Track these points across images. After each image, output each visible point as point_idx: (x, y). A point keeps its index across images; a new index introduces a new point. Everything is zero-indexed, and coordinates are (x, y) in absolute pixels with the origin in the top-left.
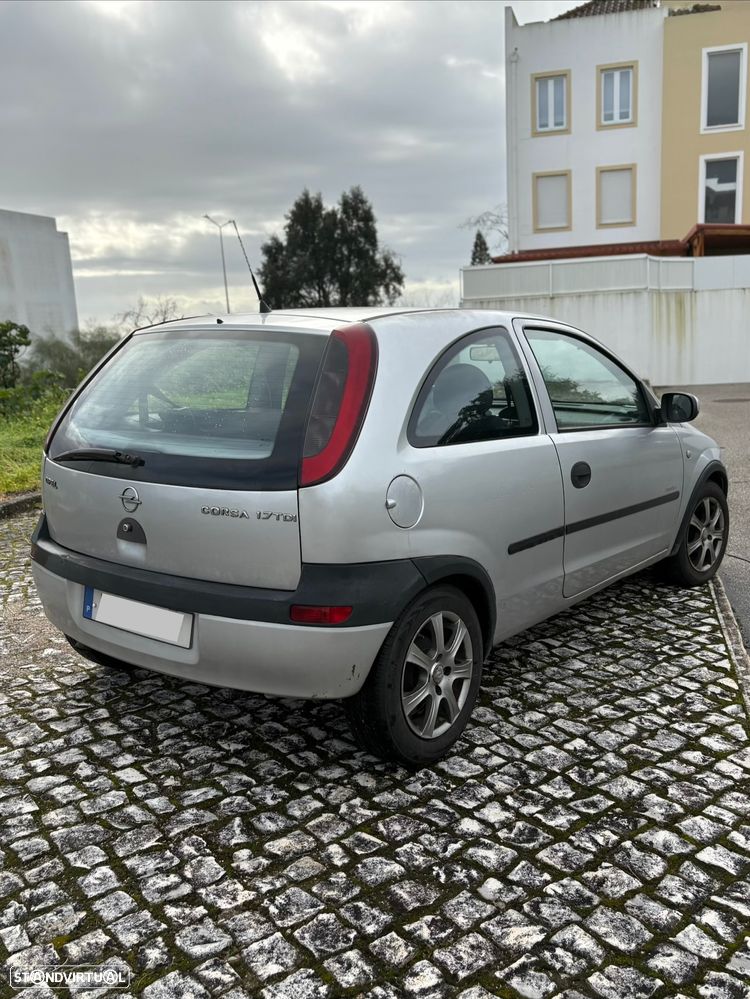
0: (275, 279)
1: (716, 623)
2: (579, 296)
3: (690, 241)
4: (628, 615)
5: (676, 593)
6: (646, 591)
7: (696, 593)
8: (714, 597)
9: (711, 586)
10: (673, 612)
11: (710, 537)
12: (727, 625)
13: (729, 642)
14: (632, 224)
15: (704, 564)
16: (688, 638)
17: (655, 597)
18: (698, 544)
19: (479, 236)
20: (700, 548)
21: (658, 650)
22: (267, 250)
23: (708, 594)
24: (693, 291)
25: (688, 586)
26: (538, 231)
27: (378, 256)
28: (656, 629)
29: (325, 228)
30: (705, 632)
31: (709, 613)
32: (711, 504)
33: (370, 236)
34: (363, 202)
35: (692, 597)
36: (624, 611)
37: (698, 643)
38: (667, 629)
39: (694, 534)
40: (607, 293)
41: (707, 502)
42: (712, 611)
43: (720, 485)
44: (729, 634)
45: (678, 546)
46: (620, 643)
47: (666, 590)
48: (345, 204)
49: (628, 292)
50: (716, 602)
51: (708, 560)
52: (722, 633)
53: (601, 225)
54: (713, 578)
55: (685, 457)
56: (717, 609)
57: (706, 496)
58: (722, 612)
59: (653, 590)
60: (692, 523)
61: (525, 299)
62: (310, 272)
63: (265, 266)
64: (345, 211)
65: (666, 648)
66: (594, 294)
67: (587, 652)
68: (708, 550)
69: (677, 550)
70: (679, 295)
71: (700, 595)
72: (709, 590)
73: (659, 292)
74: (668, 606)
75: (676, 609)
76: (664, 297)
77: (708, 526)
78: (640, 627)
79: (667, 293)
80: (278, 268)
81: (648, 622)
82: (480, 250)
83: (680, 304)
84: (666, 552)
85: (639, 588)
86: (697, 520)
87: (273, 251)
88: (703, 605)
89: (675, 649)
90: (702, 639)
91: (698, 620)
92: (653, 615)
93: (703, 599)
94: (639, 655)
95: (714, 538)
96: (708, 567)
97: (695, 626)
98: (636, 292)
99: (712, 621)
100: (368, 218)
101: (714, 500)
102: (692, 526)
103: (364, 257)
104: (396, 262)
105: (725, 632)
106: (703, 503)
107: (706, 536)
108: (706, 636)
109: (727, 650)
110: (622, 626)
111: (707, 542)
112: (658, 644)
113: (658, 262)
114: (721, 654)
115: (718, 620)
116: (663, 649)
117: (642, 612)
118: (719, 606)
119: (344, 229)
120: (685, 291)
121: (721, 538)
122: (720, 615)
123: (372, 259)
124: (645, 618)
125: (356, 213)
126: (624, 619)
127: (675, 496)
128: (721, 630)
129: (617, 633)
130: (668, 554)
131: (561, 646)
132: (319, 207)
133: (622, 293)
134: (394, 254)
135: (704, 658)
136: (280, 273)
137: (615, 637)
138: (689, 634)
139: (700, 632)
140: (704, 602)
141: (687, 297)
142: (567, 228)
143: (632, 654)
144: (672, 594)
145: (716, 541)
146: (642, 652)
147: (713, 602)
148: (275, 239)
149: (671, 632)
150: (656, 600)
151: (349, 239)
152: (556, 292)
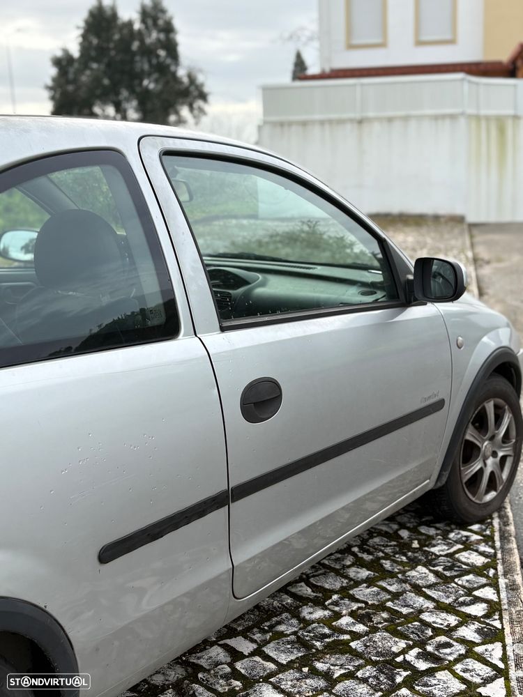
0: (65, 94)
1: (494, 598)
2: (390, 120)
3: (514, 61)
4: (370, 582)
5: (445, 537)
6: (405, 534)
7: (475, 537)
8: (498, 544)
9: (496, 522)
10: (436, 574)
11: (494, 454)
12: (510, 603)
13: (509, 640)
14: (452, 42)
15: (487, 492)
16: (449, 631)
17: (416, 544)
18: (477, 466)
19: (299, 56)
20: (481, 471)
21: (399, 659)
22: (57, 62)
23: (489, 540)
24: (516, 118)
25: (464, 525)
26: (351, 47)
27: (182, 73)
28: (405, 611)
29: (121, 40)
30: (475, 618)
31: (487, 577)
32: (496, 407)
33: (171, 48)
34: (163, 11)
35: (467, 546)
36: (364, 573)
37: (462, 641)
38: (421, 611)
39: (470, 452)
40: (420, 118)
41: (490, 407)
42: (492, 572)
43: (510, 379)
44: (511, 621)
45: (446, 474)
46: (346, 643)
47: (432, 532)
48: (145, 14)
49: (443, 117)
50: (499, 556)
51: (492, 485)
52: (501, 619)
53: (419, 43)
54: (500, 508)
55: (454, 347)
56: (500, 567)
57: (487, 398)
58: (505, 575)
59: (414, 530)
60: (468, 437)
61: (330, 122)
62: (104, 87)
63: (54, 80)
64: (143, 21)
65: (411, 656)
66: (406, 119)
67: (289, 666)
68: (492, 473)
69: (444, 480)
70: (500, 122)
71: (478, 542)
72: (493, 532)
73: (478, 118)
74: (430, 562)
75: (440, 569)
76: (483, 124)
77: (492, 438)
78: (382, 607)
79: (488, 118)
80: (68, 82)
81: (396, 596)
82: (300, 70)
83: (502, 131)
84: (428, 484)
85: (395, 527)
86: (475, 433)
87: (63, 63)
88: (479, 560)
89: (425, 656)
90: (469, 632)
91: (469, 591)
92: (405, 581)
93: (482, 548)
94: (368, 671)
95: (501, 454)
96: (492, 495)
97: (464, 604)
98: (453, 117)
99: (488, 593)
100: (168, 29)
101: (500, 401)
102: (468, 442)
103: (164, 72)
104: (200, 78)
105: (506, 617)
106: (484, 409)
107: (489, 453)
108: (477, 625)
109: (504, 658)
110: (355, 606)
111: (490, 461)
112: (402, 644)
113: (477, 84)
114: (494, 667)
115: (498, 593)
116: (408, 658)
117: (392, 575)
118: (503, 563)
119: (142, 41)
120: (507, 117)
121: (511, 453)
122: (502, 582)
123: (174, 75)
124: (393, 588)
125: (155, 24)
126: (362, 592)
127: (439, 405)
128: (500, 611)
129: (345, 621)
130: (431, 487)
131: (252, 654)
132: (114, 16)
133: (436, 118)
134: (201, 71)
135: (467, 676)
136: (70, 88)
137: (341, 631)
138: (452, 620)
139: (469, 616)
140: (482, 554)
141: (509, 123)
142: (383, 45)
143: (358, 668)
144: (439, 539)
145: (504, 459)
146: (374, 664)
147: (495, 554)
148: (66, 51)
149: (426, 617)
150: (415, 550)
151: (148, 52)
152: (365, 114)
